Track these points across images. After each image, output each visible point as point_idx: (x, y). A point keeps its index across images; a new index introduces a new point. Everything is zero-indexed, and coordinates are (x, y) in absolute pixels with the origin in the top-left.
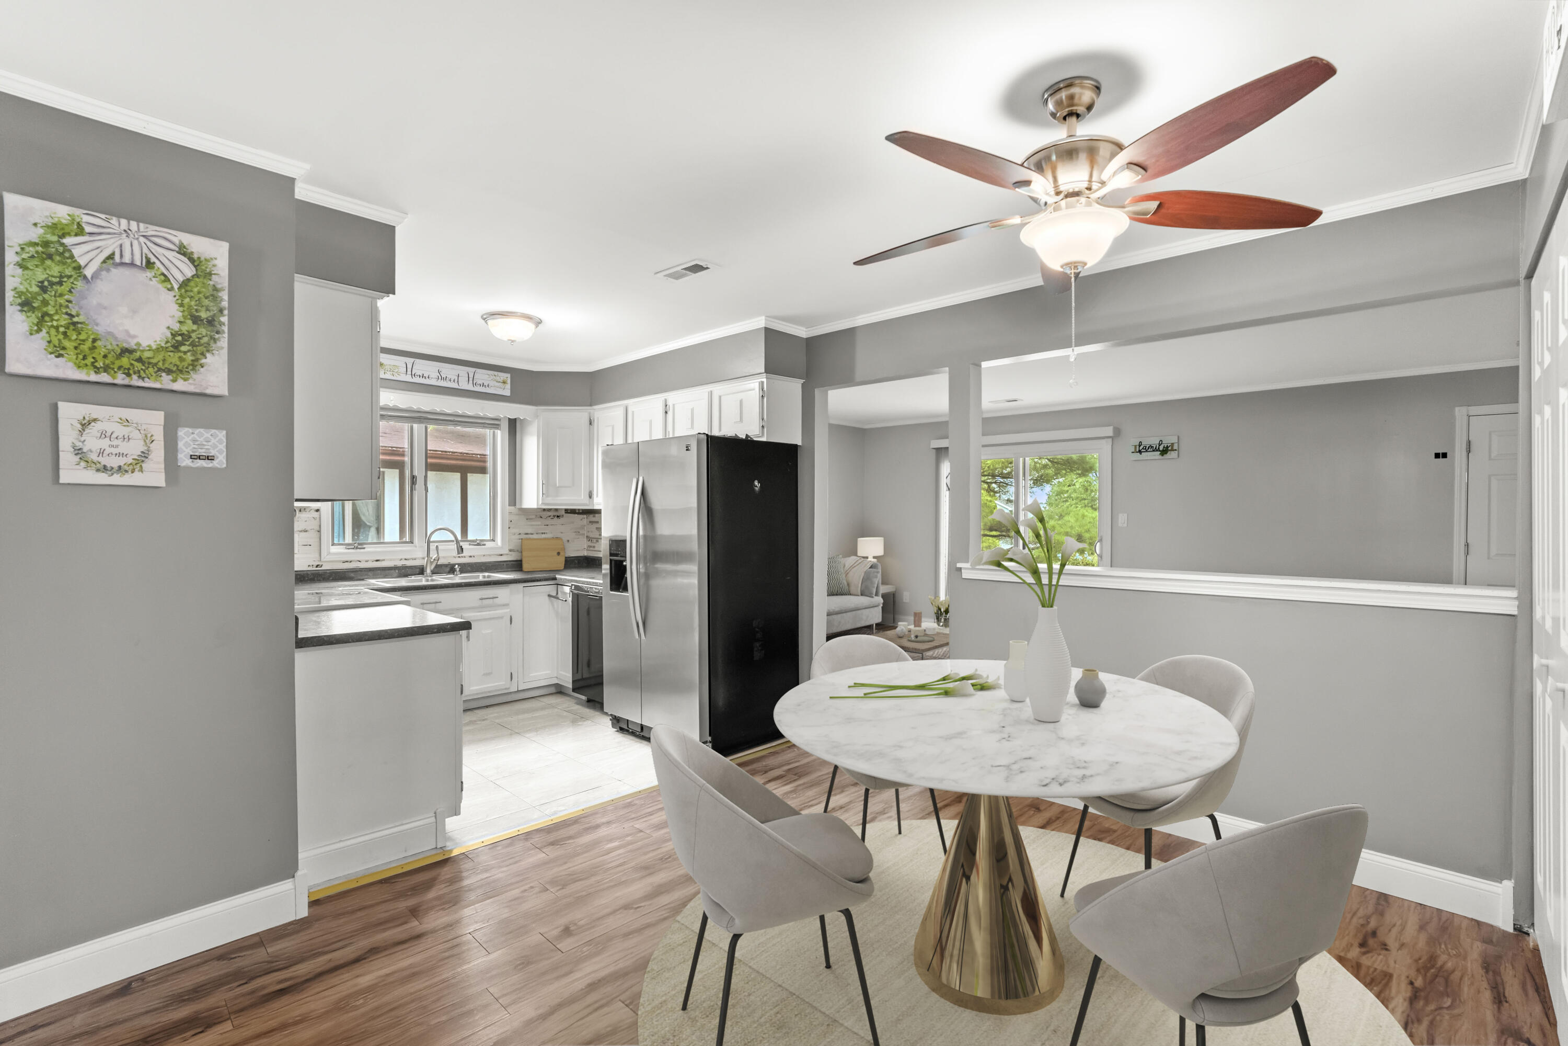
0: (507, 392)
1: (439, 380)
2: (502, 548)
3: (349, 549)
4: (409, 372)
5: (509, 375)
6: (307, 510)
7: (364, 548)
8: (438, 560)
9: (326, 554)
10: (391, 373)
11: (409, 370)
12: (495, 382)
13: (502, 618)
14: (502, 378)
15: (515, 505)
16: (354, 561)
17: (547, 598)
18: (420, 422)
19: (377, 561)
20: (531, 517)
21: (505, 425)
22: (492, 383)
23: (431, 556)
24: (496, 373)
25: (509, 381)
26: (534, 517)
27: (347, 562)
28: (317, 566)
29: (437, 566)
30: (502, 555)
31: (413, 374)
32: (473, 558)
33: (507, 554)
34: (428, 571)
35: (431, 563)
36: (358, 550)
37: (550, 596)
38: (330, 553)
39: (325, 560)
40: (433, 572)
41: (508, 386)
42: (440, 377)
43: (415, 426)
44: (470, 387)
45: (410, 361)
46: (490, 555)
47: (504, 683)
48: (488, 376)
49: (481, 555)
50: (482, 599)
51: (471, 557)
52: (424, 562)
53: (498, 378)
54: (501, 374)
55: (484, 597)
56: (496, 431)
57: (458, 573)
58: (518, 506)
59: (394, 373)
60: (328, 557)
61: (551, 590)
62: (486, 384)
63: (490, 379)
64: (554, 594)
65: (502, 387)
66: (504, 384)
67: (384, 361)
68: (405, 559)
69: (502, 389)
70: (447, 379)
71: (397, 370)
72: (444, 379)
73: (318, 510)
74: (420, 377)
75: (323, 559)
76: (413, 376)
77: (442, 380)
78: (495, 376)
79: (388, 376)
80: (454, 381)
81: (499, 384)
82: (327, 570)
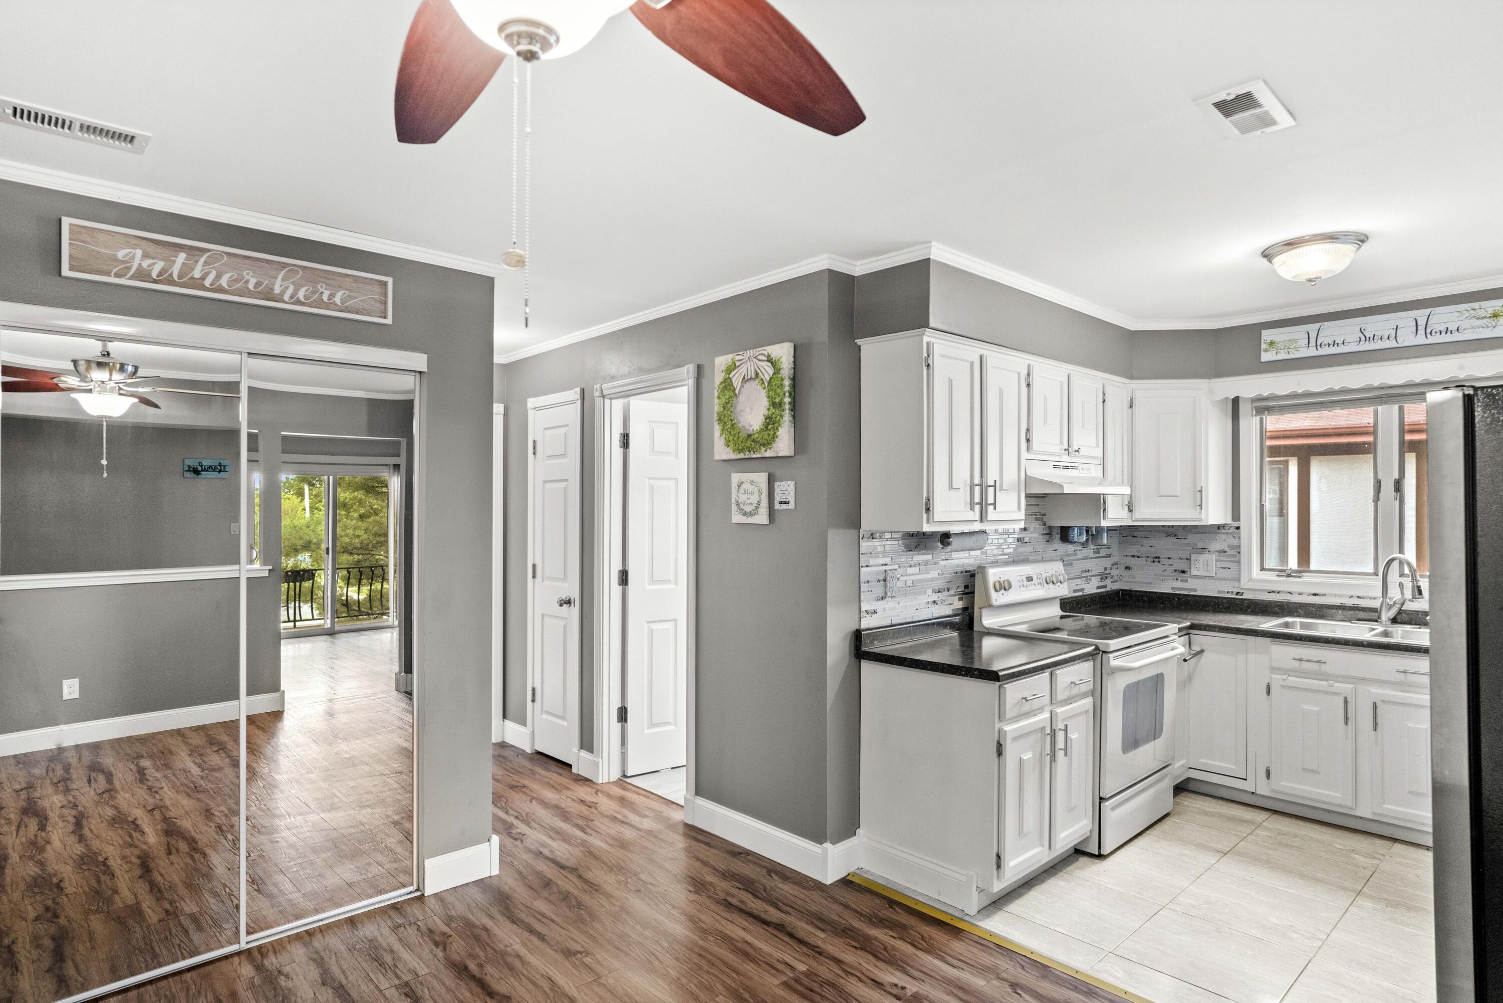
1: (1362, 343)
4: (1312, 343)
6: (1227, 528)
7: (1300, 577)
8: (1403, 604)
9: (1247, 580)
10: (1286, 350)
11: (1313, 341)
12: (1474, 320)
14: (1490, 310)
16: (1283, 592)
18: (1381, 404)
19: (1315, 595)
22: (1465, 324)
23: (1389, 595)
24: (1476, 305)
27: (1274, 592)
28: (1237, 594)
29: (1400, 612)
31: (1319, 344)
34: (1384, 618)
35: (1390, 607)
36: (1292, 578)
38: (1251, 579)
39: (1245, 587)
40: (1394, 621)
42: (1363, 338)
43: (1380, 408)
44: (1421, 340)
45: (1313, 328)
48: (1458, 314)
52: (1376, 604)
53: (1482, 313)
54: (1485, 304)
59: (1290, 350)
60: (1248, 584)
62: (1453, 327)
63: (1463, 317)
65: (1490, 325)
66: (1495, 318)
67: (1275, 338)
68: (1358, 597)
69: (1491, 329)
70: (1376, 337)
71: (1295, 345)
72: (1371, 338)
73: (1238, 528)
74: (1331, 346)
75: (1242, 585)
76: (1319, 347)
77: (1367, 342)
78: (1474, 310)
79: (1283, 356)
80: (1388, 338)
81: (1485, 321)
82: (1246, 599)
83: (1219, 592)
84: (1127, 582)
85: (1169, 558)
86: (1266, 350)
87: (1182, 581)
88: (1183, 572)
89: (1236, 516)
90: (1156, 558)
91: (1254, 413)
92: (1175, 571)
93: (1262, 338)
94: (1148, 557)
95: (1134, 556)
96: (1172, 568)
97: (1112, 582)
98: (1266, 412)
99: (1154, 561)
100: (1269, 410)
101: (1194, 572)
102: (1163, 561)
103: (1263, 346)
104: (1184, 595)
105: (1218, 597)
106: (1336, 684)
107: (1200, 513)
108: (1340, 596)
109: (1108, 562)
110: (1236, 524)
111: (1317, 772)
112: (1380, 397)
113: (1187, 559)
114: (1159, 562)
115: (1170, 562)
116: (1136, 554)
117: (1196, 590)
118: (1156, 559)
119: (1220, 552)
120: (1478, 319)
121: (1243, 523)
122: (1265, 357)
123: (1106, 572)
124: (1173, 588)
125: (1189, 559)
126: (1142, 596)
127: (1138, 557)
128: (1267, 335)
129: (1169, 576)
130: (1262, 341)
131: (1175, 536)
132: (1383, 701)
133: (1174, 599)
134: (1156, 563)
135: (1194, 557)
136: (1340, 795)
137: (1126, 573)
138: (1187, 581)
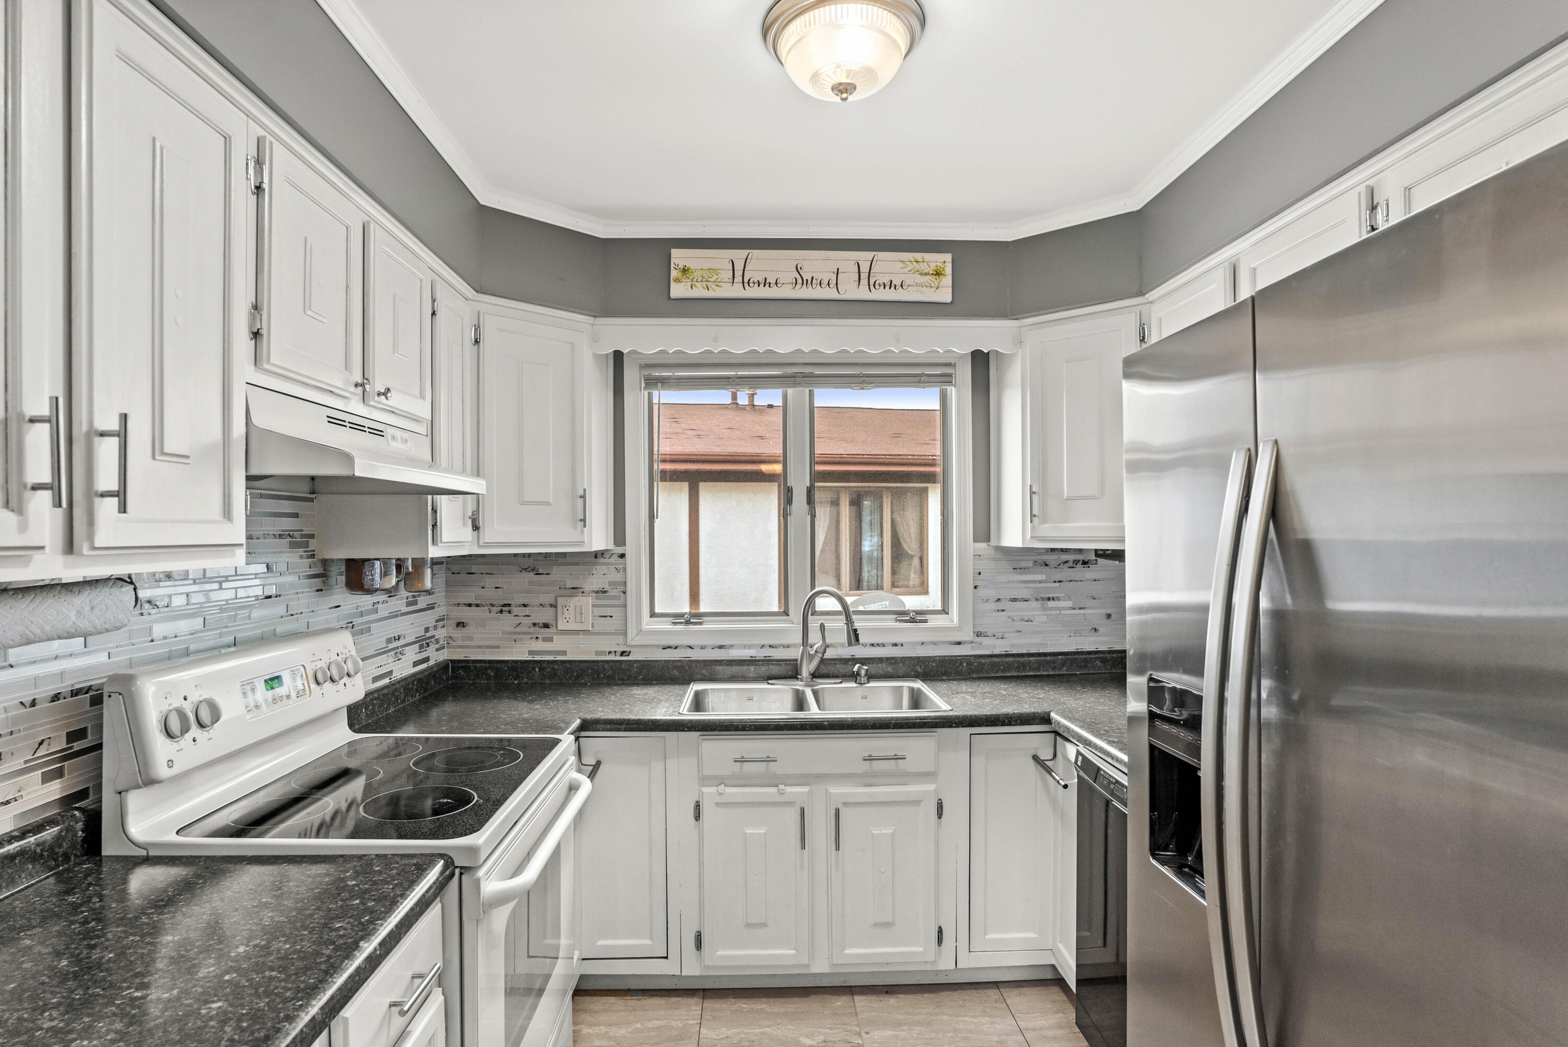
0: (945, 295)
1: (799, 286)
2: (960, 628)
3: (675, 623)
4: (738, 278)
5: (948, 257)
6: (607, 555)
7: (700, 623)
8: (825, 652)
9: (634, 633)
10: (704, 284)
11: (738, 274)
12: (917, 276)
13: (917, 803)
14: (933, 266)
15: (988, 540)
16: (681, 646)
17: (1032, 762)
18: (795, 385)
19: (721, 647)
20: (1023, 564)
21: (964, 374)
22: (908, 280)
23: (810, 641)
24: (919, 256)
25: (948, 270)
26: (1031, 564)
27: (670, 647)
28: (623, 653)
29: (822, 663)
30: (959, 643)
31: (746, 280)
32: (899, 647)
33: (972, 642)
34: (805, 672)
35: (811, 657)
36: (691, 626)
37: (1035, 758)
38: (641, 630)
39: (634, 643)
40: (815, 675)
41: (947, 280)
42: (800, 281)
43: (790, 391)
44: (863, 293)
45: (739, 255)
46: (935, 643)
47: (921, 949)
48: (902, 265)
49: (916, 643)
50: (870, 759)
51: (896, 645)
52: (795, 653)
53: (924, 267)
54: (928, 256)
55: (874, 754)
56: (949, 388)
57: (864, 679)
58: (993, 542)
59: (709, 284)
60: (638, 638)
61: (1041, 744)
62: (897, 282)
63: (906, 270)
64: (1046, 754)
65: (933, 285)
66: (937, 277)
67: (690, 264)
68: (770, 646)
69: (934, 289)
70: (814, 281)
71: (715, 277)
72: (809, 282)
73: (622, 556)
74: (762, 285)
75: (630, 642)
76: (746, 285)
77: (805, 285)
78: (917, 262)
79: (699, 292)
80: (829, 284)
81: (928, 277)
82: (636, 661)
83: (597, 653)
84: (461, 647)
85: (524, 606)
86: (677, 280)
87: (545, 640)
88: (546, 626)
89: (620, 537)
90: (505, 605)
91: (643, 385)
92: (534, 624)
93: (672, 261)
94: (493, 605)
95: (470, 605)
96: (529, 621)
97: (437, 650)
98: (659, 384)
99: (501, 612)
100: (664, 382)
101: (562, 625)
102: (515, 610)
103: (674, 274)
104: (548, 662)
105: (598, 661)
106: (789, 789)
107: (582, 532)
108: (750, 647)
109: (429, 618)
110: (620, 550)
111: (764, 925)
112: (793, 376)
113: (551, 606)
114: (510, 612)
115: (527, 611)
116: (473, 601)
117: (564, 653)
118: (506, 607)
119: (597, 592)
120: (921, 274)
121: (629, 549)
122: (678, 290)
123: (428, 635)
124: (531, 653)
125: (554, 606)
126: (486, 669)
127: (477, 605)
128: (679, 256)
129: (524, 633)
130: (672, 265)
131: (533, 570)
132: (844, 804)
133: (534, 669)
134: (505, 614)
135: (561, 601)
136: (794, 952)
137: (458, 633)
138: (551, 640)
